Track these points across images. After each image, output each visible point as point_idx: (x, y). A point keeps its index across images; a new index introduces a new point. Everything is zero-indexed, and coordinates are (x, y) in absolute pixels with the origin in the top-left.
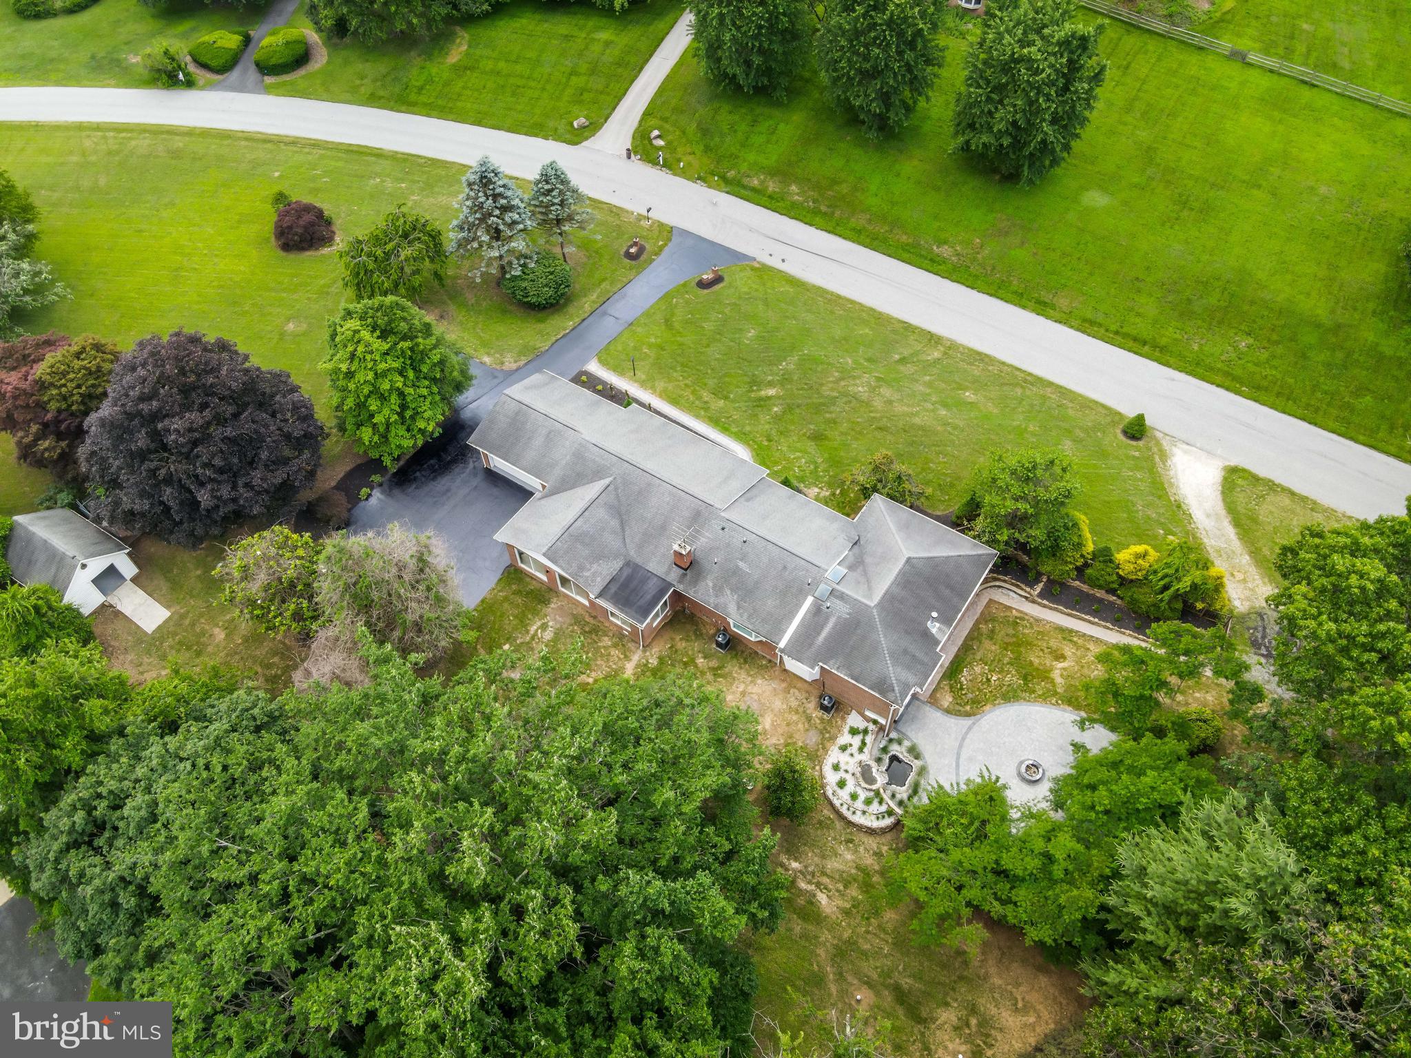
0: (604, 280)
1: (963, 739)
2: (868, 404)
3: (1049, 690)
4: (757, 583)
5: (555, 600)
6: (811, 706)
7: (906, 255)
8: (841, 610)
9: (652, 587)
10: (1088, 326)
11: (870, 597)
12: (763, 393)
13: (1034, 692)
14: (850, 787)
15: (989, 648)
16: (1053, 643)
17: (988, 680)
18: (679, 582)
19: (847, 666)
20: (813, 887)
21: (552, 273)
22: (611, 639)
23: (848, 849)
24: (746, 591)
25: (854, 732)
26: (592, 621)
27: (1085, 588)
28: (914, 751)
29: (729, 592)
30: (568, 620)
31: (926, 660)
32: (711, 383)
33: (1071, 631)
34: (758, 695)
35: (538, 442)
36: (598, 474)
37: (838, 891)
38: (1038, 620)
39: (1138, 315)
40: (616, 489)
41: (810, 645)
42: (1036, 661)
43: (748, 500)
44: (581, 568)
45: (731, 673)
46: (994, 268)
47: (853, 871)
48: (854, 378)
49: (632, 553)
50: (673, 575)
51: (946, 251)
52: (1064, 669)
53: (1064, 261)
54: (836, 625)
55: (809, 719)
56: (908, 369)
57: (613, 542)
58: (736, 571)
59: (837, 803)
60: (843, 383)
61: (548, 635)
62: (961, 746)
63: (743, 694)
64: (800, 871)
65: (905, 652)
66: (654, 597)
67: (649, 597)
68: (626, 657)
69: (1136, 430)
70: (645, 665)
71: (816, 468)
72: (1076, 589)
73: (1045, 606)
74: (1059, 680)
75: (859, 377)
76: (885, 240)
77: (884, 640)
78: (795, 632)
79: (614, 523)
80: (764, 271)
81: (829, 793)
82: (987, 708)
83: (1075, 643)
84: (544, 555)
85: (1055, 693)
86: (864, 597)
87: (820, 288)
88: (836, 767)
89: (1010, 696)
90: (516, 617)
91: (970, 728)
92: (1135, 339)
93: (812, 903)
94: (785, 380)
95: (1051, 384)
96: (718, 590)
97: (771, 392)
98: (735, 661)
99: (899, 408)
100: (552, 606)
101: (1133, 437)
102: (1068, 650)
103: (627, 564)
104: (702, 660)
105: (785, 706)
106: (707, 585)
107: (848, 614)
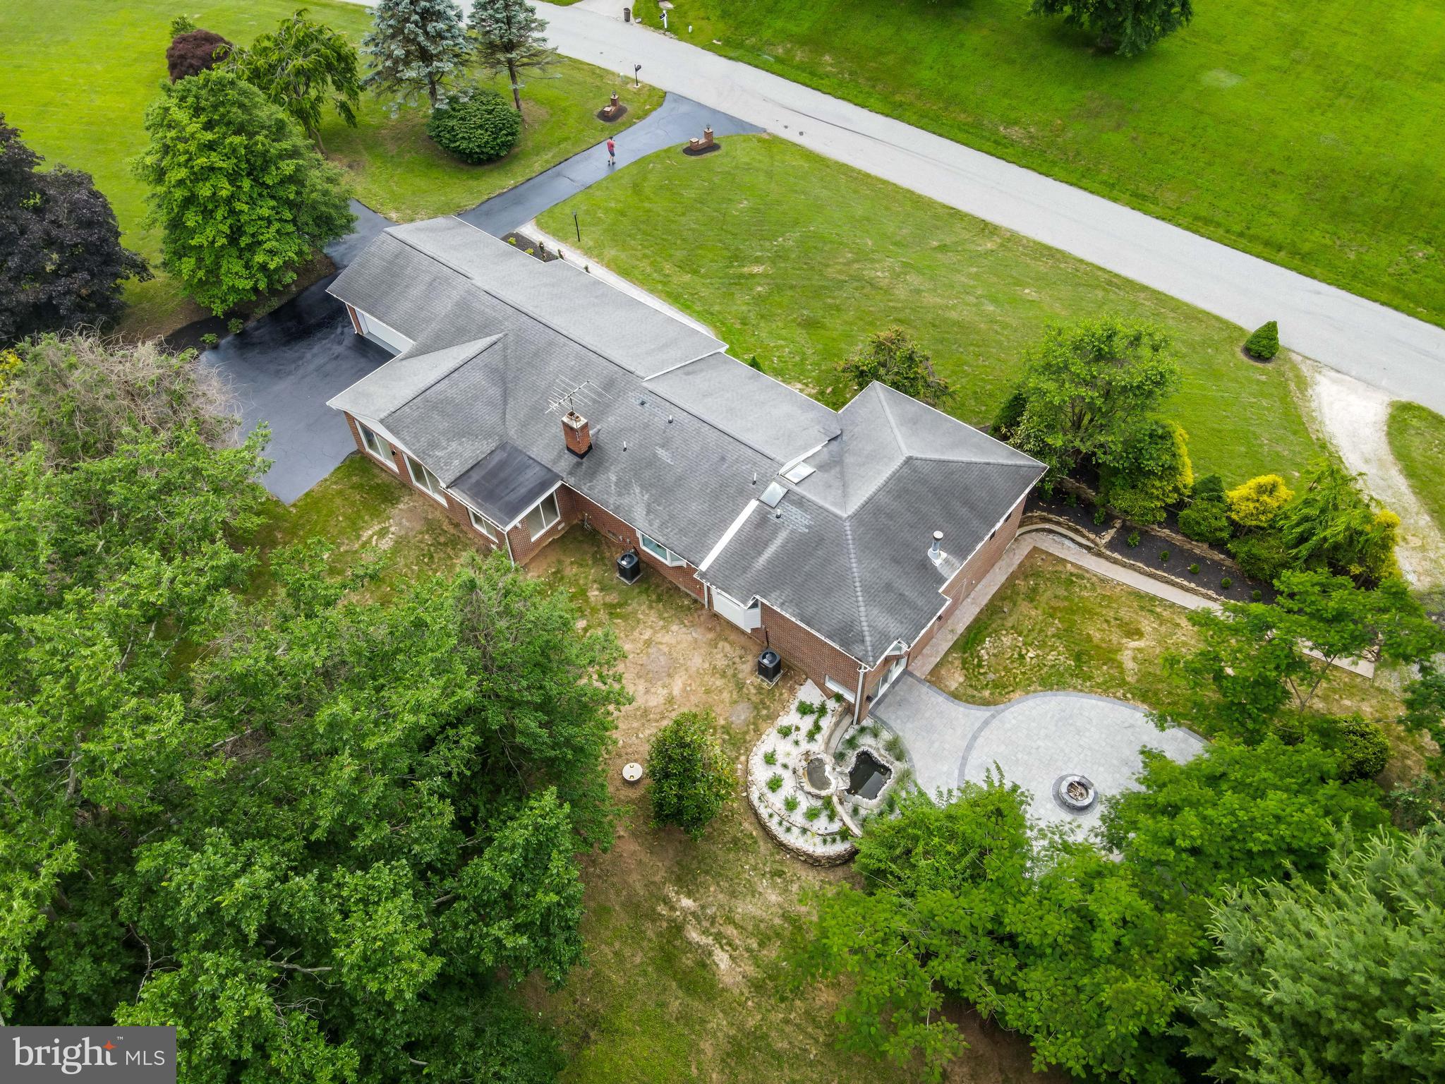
0: (566, 139)
1: (975, 738)
2: (887, 291)
3: (1113, 678)
4: (680, 478)
5: (406, 499)
6: (746, 669)
7: (961, 136)
8: (799, 520)
9: (530, 477)
10: (1200, 224)
11: (843, 506)
12: (746, 270)
13: (1090, 678)
14: (788, 789)
15: (1029, 613)
16: (1124, 613)
17: (1022, 657)
18: (570, 473)
19: (797, 602)
20: (710, 940)
21: (490, 112)
23: (774, 885)
24: (663, 490)
25: (804, 709)
26: (452, 530)
27: (1178, 539)
28: (896, 749)
29: (637, 490)
30: (419, 526)
31: (920, 602)
32: (679, 255)
33: (1153, 598)
34: (670, 646)
35: (416, 291)
36: (483, 330)
37: (748, 950)
38: (1103, 581)
39: (1272, 214)
40: (505, 348)
41: (745, 570)
42: (1097, 636)
43: (688, 374)
44: (434, 445)
45: (636, 613)
46: (1078, 153)
47: (777, 921)
48: (873, 261)
49: (512, 432)
50: (564, 465)
51: (1016, 133)
52: (1140, 650)
53: (1173, 148)
54: (787, 541)
55: (740, 686)
56: (949, 258)
57: (486, 416)
58: (653, 461)
59: (764, 812)
60: (856, 266)
61: (386, 544)
62: (969, 748)
63: (648, 643)
64: (693, 914)
65: (888, 587)
66: (530, 491)
67: (523, 491)
69: (1264, 345)
71: (803, 360)
72: (1164, 540)
73: (1115, 562)
74: (1130, 665)
75: (878, 261)
76: (936, 119)
77: (856, 566)
78: (725, 550)
79: (495, 392)
80: (773, 143)
81: (754, 797)
82: (1017, 695)
83: (1158, 616)
84: (382, 421)
85: (1123, 683)
86: (834, 504)
87: (844, 165)
88: (770, 759)
89: (1052, 681)
90: (347, 518)
91: (986, 723)
92: (1267, 244)
93: (704, 966)
95: (1145, 288)
96: (623, 487)
97: (757, 269)
98: (644, 597)
99: (929, 299)
100: (401, 506)
101: (1259, 357)
102: (1147, 625)
103: (502, 446)
104: (596, 593)
105: (706, 666)
106: (609, 479)
107: (807, 527)
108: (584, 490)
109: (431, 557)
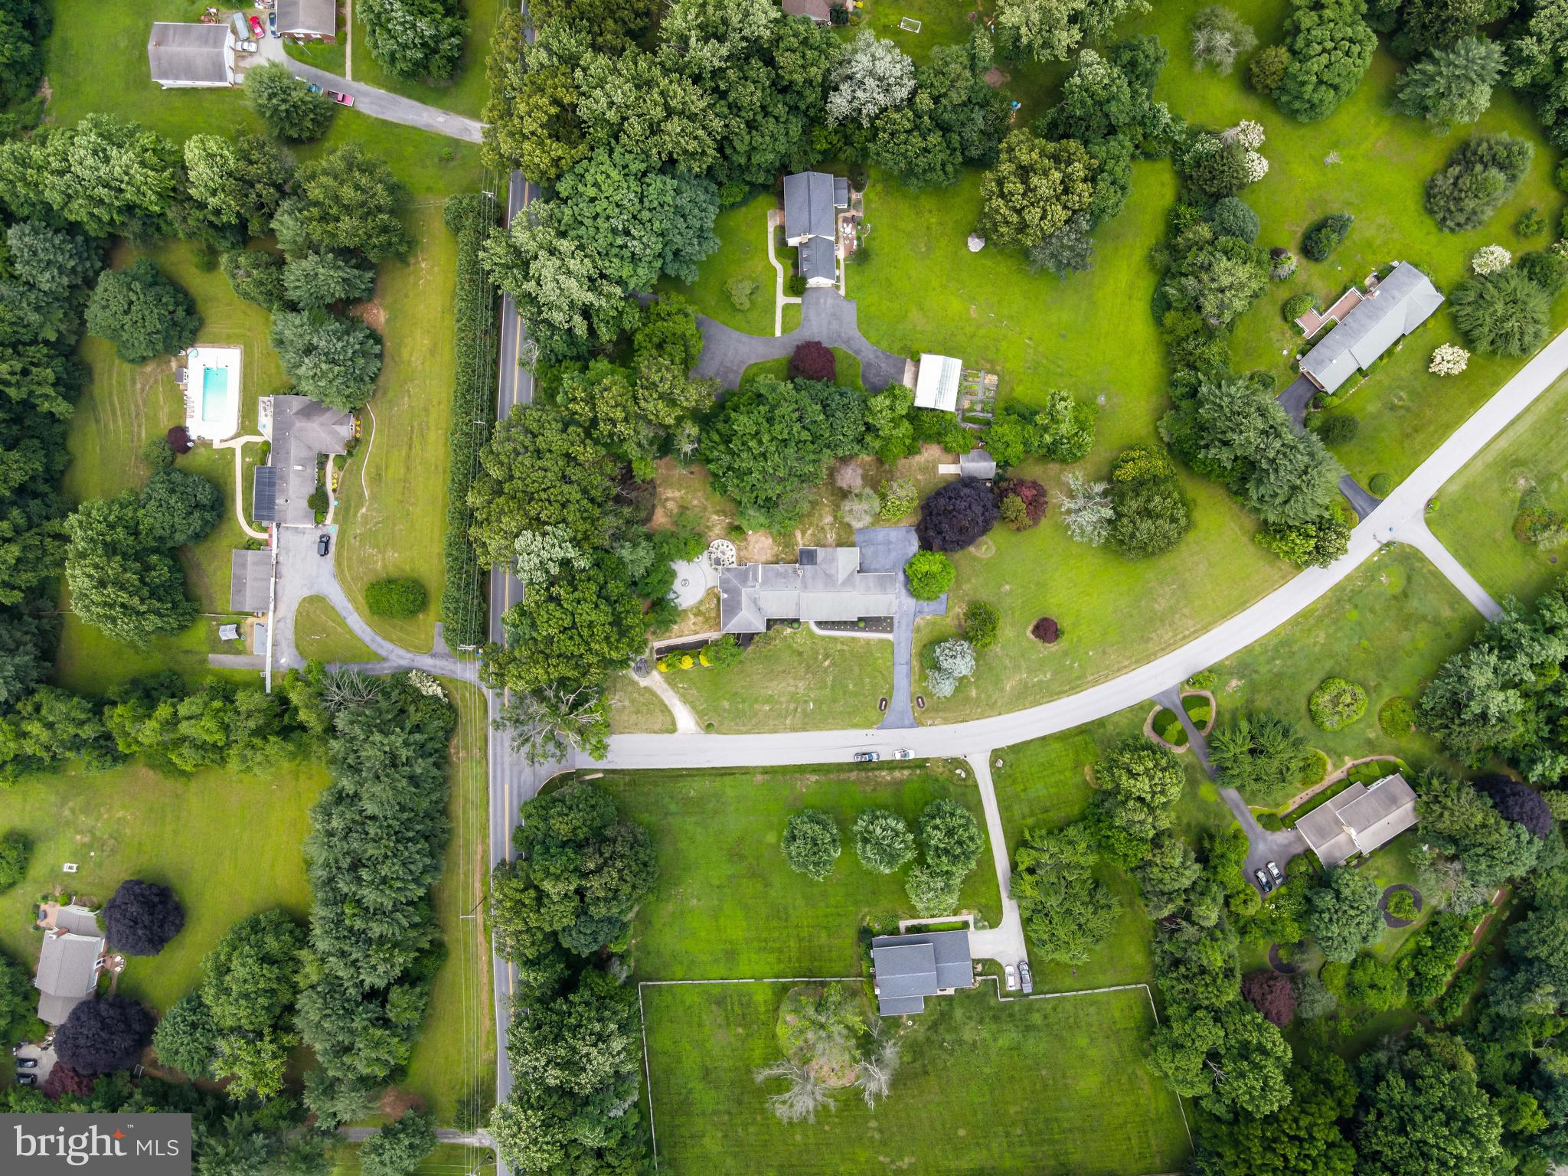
0: (919, 680)
3: (693, 610)
4: (777, 580)
5: (834, 545)
7: (825, 767)
8: (750, 583)
9: (805, 561)
10: (746, 770)
12: (829, 661)
13: (696, 607)
14: (725, 548)
15: (713, 614)
16: (698, 627)
17: (708, 604)
20: (720, 519)
23: (717, 533)
24: (778, 574)
27: (697, 648)
32: (848, 655)
33: (696, 634)
36: (844, 584)
37: (714, 522)
38: (705, 632)
39: (732, 785)
40: (834, 582)
43: (799, 602)
46: (792, 779)
47: (713, 528)
48: (806, 688)
49: (817, 567)
52: (691, 620)
55: (745, 558)
56: (792, 706)
58: (785, 579)
59: (726, 541)
60: (808, 683)
61: (828, 536)
63: (767, 554)
64: (725, 520)
69: (709, 727)
71: (793, 641)
73: (706, 637)
74: (691, 615)
75: (805, 690)
76: (838, 771)
77: (735, 582)
79: (827, 574)
80: (870, 724)
81: (729, 543)
82: (705, 595)
83: (692, 630)
85: (691, 610)
86: (746, 590)
87: (845, 729)
89: (701, 602)
91: (706, 586)
92: (728, 774)
93: (718, 515)
94: (826, 670)
95: (745, 733)
97: (827, 663)
99: (784, 684)
101: (709, 724)
102: (693, 627)
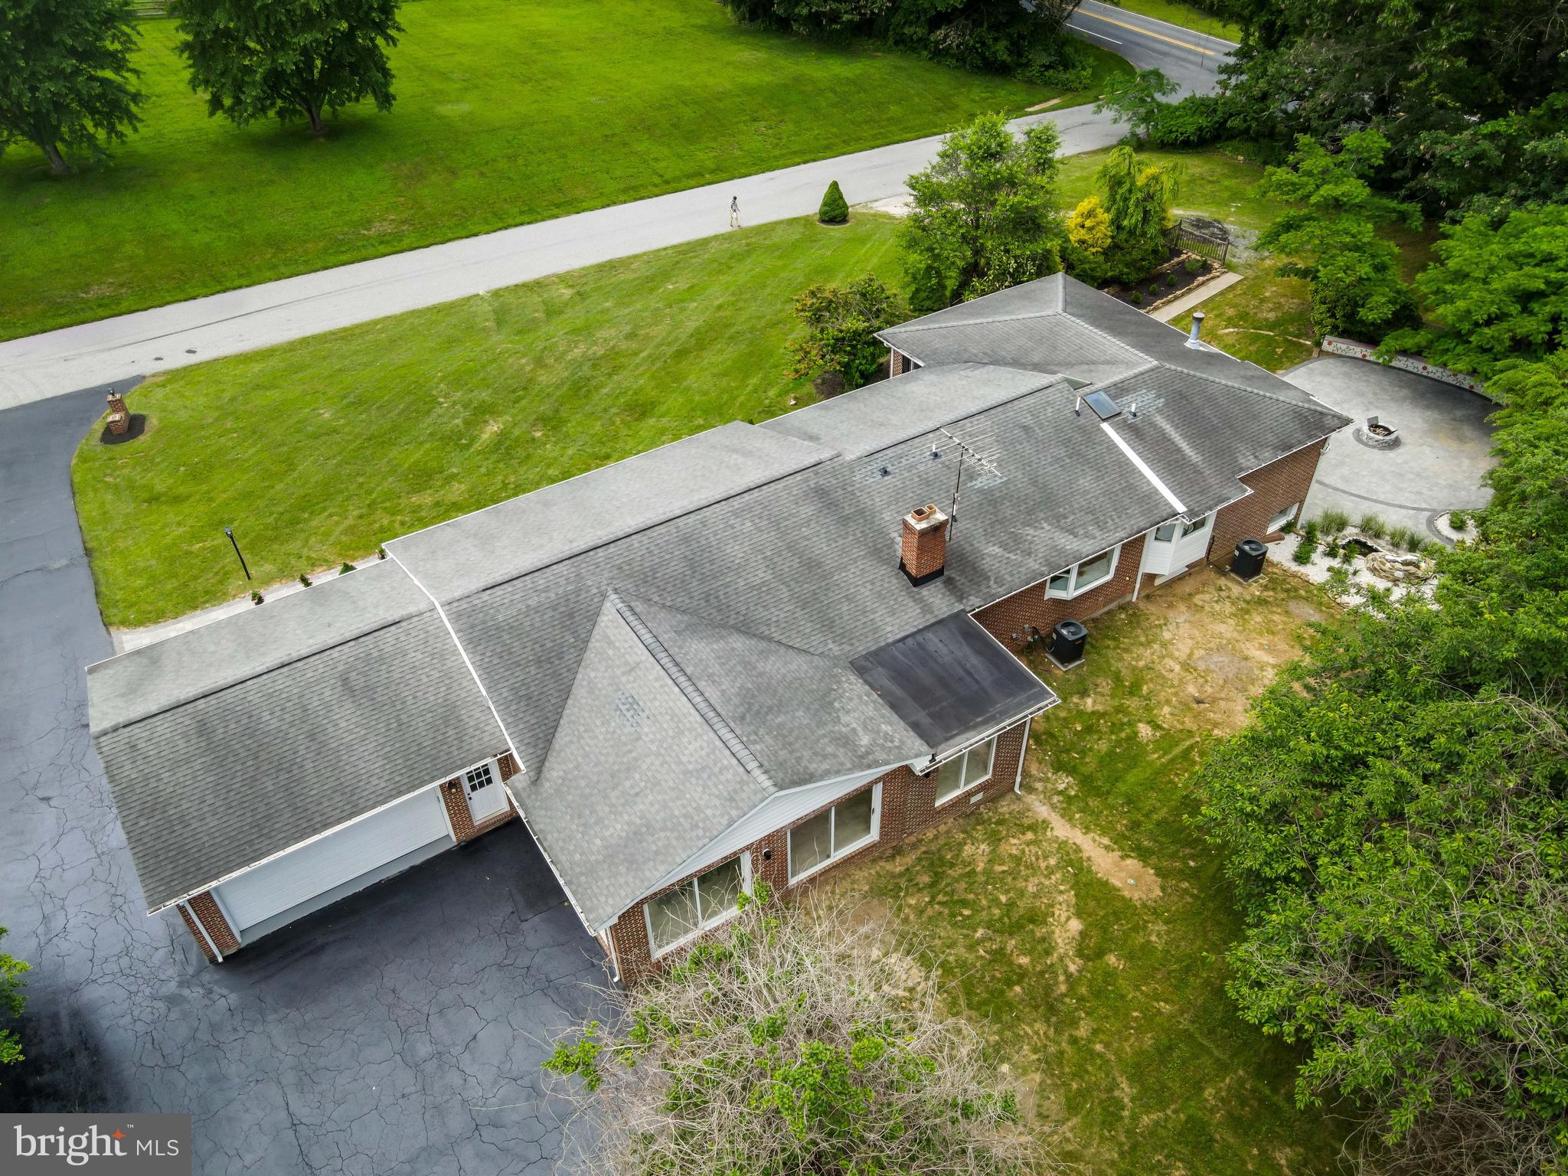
2: (616, 353)
4: (1034, 482)
8: (1145, 402)
18: (960, 599)
22: (974, 841)
24: (1043, 504)
25: (1301, 558)
29: (1030, 531)
30: (885, 910)
32: (394, 484)
34: (1196, 647)
36: (578, 612)
41: (1197, 472)
43: (815, 437)
45: (1134, 668)
50: (938, 601)
51: (383, 228)
54: (1168, 418)
66: (979, 653)
68: (1032, 828)
70: (1070, 800)
75: (552, 346)
80: (174, 376)
86: (1129, 368)
88: (1378, 600)
94: (480, 408)
96: (1015, 543)
97: (493, 428)
98: (1109, 652)
101: (839, 221)
103: (861, 667)
104: (1089, 701)
105: (1231, 622)
106: (995, 556)
107: (1159, 397)
108: (1001, 593)
109: (964, 903)
